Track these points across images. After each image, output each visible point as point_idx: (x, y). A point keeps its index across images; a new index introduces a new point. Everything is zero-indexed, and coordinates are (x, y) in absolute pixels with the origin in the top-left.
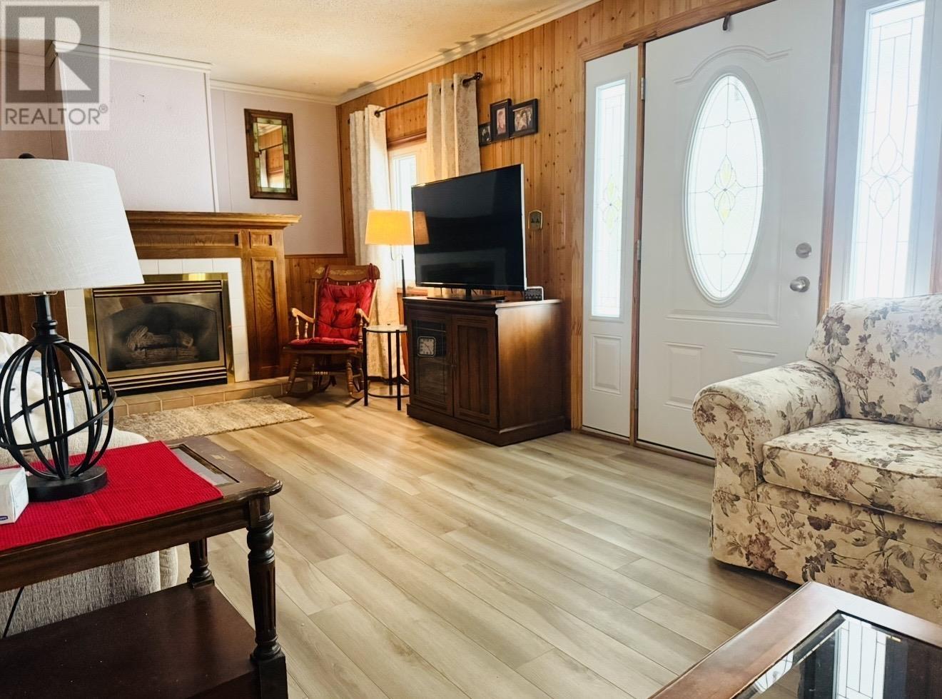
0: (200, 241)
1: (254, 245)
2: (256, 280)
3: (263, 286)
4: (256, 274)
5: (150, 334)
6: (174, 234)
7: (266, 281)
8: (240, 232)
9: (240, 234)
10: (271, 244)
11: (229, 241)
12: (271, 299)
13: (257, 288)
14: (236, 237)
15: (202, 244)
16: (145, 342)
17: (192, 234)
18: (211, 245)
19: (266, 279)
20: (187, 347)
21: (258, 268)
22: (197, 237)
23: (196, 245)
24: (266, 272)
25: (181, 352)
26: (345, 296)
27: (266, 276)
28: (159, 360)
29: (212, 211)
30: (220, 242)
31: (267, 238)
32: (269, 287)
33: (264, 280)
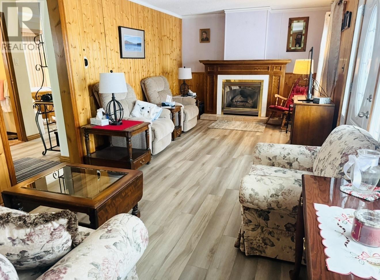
0: (256, 69)
1: (274, 70)
2: (273, 83)
3: (275, 85)
4: (273, 81)
5: (242, 98)
6: (249, 67)
7: (277, 83)
8: (270, 66)
9: (270, 67)
10: (281, 70)
11: (266, 69)
12: (278, 90)
13: (273, 85)
14: (269, 67)
15: (257, 70)
16: (240, 100)
17: (254, 67)
18: (260, 70)
19: (277, 82)
20: (249, 103)
21: (275, 79)
22: (256, 68)
23: (255, 70)
24: (277, 80)
25: (247, 104)
26: (300, 91)
27: (277, 81)
28: (241, 106)
29: (263, 59)
30: (263, 69)
31: (279, 68)
32: (278, 85)
33: (276, 83)
